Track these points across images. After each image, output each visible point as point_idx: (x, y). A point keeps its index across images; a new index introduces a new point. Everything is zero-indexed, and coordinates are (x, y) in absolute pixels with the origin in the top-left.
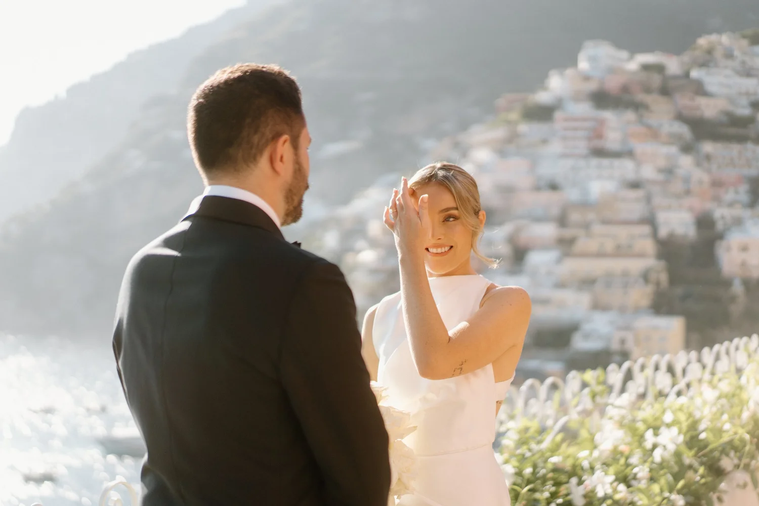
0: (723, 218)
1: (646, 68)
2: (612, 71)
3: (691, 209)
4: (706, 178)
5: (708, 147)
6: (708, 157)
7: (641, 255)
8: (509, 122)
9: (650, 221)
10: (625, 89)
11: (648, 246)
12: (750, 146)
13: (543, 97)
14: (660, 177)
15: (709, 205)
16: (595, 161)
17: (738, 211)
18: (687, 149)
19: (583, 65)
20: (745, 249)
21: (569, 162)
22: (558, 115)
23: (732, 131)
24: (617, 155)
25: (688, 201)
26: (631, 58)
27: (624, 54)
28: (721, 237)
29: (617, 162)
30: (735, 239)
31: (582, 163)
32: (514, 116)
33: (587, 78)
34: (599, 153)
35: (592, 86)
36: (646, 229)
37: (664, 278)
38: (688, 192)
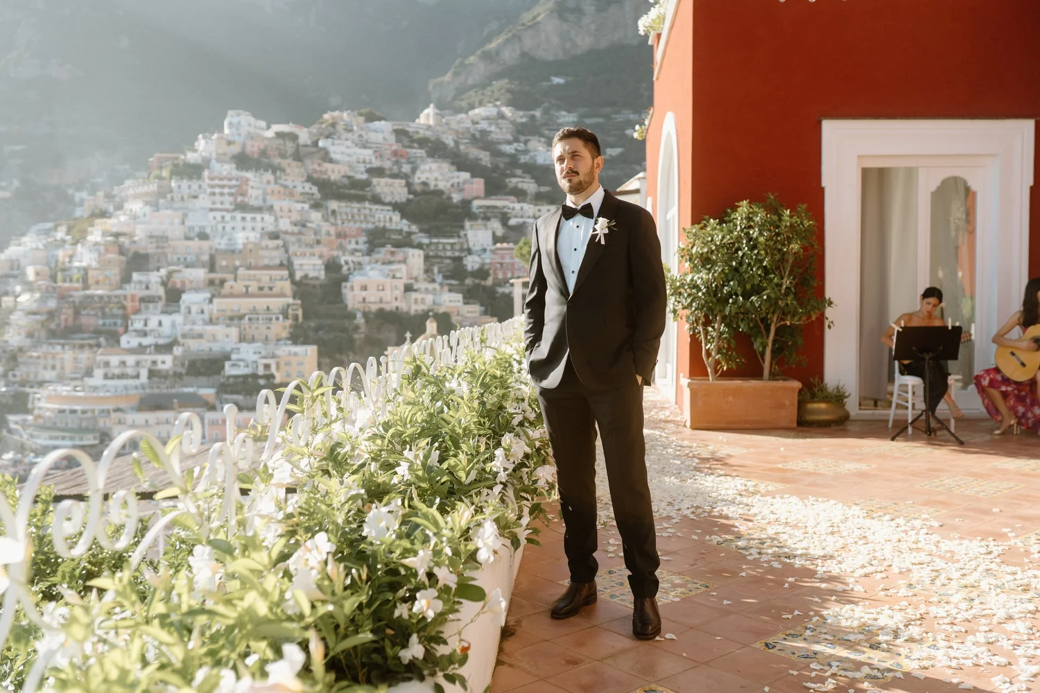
0: (347, 263)
1: (279, 135)
2: (251, 137)
3: (321, 257)
4: (332, 230)
5: (333, 205)
6: (334, 212)
7: (282, 295)
8: (160, 178)
9: (288, 265)
10: (264, 153)
11: (287, 286)
12: (367, 204)
13: (191, 157)
14: (296, 229)
15: (335, 253)
16: (239, 215)
17: (358, 258)
18: (316, 206)
19: (227, 131)
20: (364, 288)
21: (218, 215)
22: (206, 173)
23: (353, 192)
24: (259, 209)
25: (317, 250)
26: (268, 127)
27: (263, 124)
28: (346, 279)
29: (258, 217)
30: (357, 280)
31: (228, 216)
32: (165, 173)
33: (229, 143)
34: (243, 207)
35: (236, 149)
36: (285, 273)
37: (300, 312)
38: (318, 242)
